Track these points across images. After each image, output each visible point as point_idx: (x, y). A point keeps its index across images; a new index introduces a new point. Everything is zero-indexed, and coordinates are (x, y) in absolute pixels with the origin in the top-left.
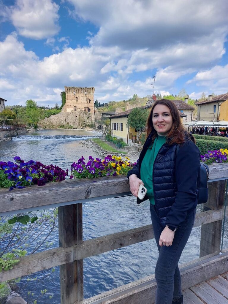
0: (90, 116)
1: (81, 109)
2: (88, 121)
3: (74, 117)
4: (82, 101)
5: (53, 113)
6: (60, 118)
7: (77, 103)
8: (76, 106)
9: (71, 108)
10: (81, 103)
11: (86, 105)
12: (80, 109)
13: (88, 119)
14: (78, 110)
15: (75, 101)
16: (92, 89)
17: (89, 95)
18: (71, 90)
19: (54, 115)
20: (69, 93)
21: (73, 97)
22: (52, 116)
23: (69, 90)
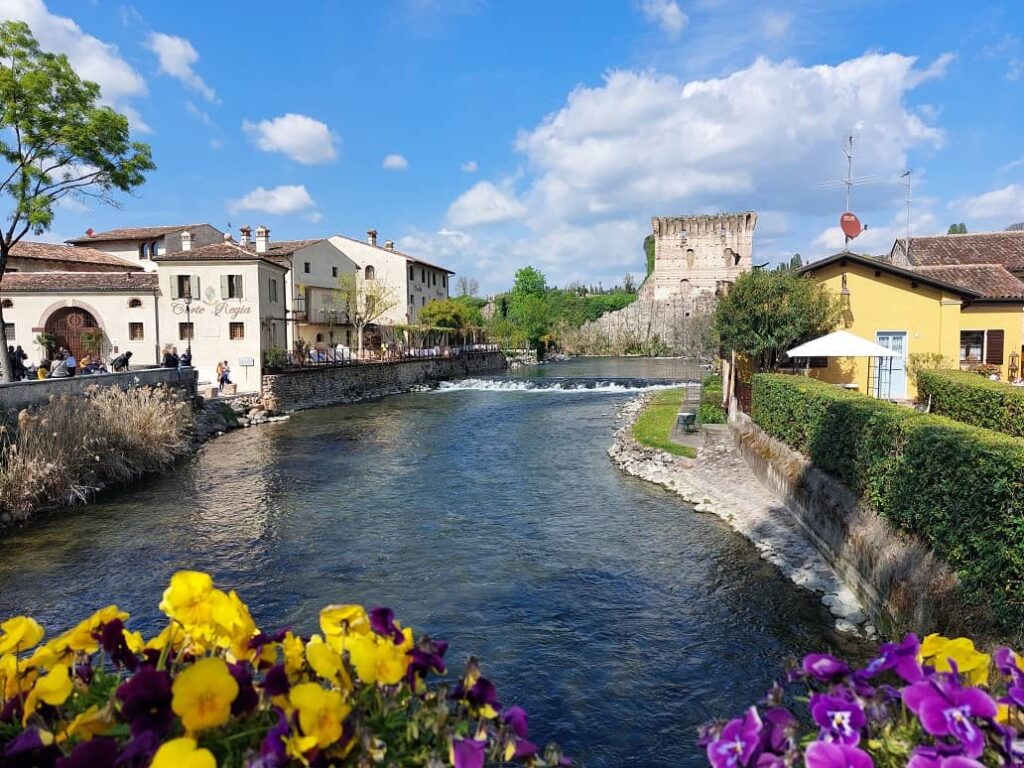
1: (705, 288)
3: (678, 315)
4: (710, 262)
5: (611, 306)
6: (631, 322)
7: (690, 269)
8: (687, 278)
9: (671, 285)
10: (704, 270)
11: (723, 275)
12: (701, 289)
14: (695, 293)
15: (686, 262)
16: (749, 217)
17: (735, 237)
18: (672, 228)
19: (614, 312)
20: (664, 237)
21: (677, 251)
22: (606, 314)
23: (665, 227)
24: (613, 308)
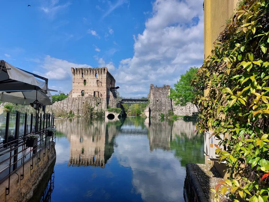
0: (100, 102)
1: (90, 94)
2: (96, 108)
3: (80, 103)
4: (92, 85)
5: (57, 99)
6: (65, 105)
7: (85, 87)
8: (84, 90)
9: (78, 92)
10: (90, 87)
11: (96, 89)
12: (88, 94)
13: (97, 106)
14: (86, 95)
15: (83, 84)
16: (104, 69)
17: (100, 76)
18: (78, 72)
19: (59, 101)
20: (76, 75)
21: (81, 80)
22: (56, 102)
23: (76, 71)
24: (58, 100)
